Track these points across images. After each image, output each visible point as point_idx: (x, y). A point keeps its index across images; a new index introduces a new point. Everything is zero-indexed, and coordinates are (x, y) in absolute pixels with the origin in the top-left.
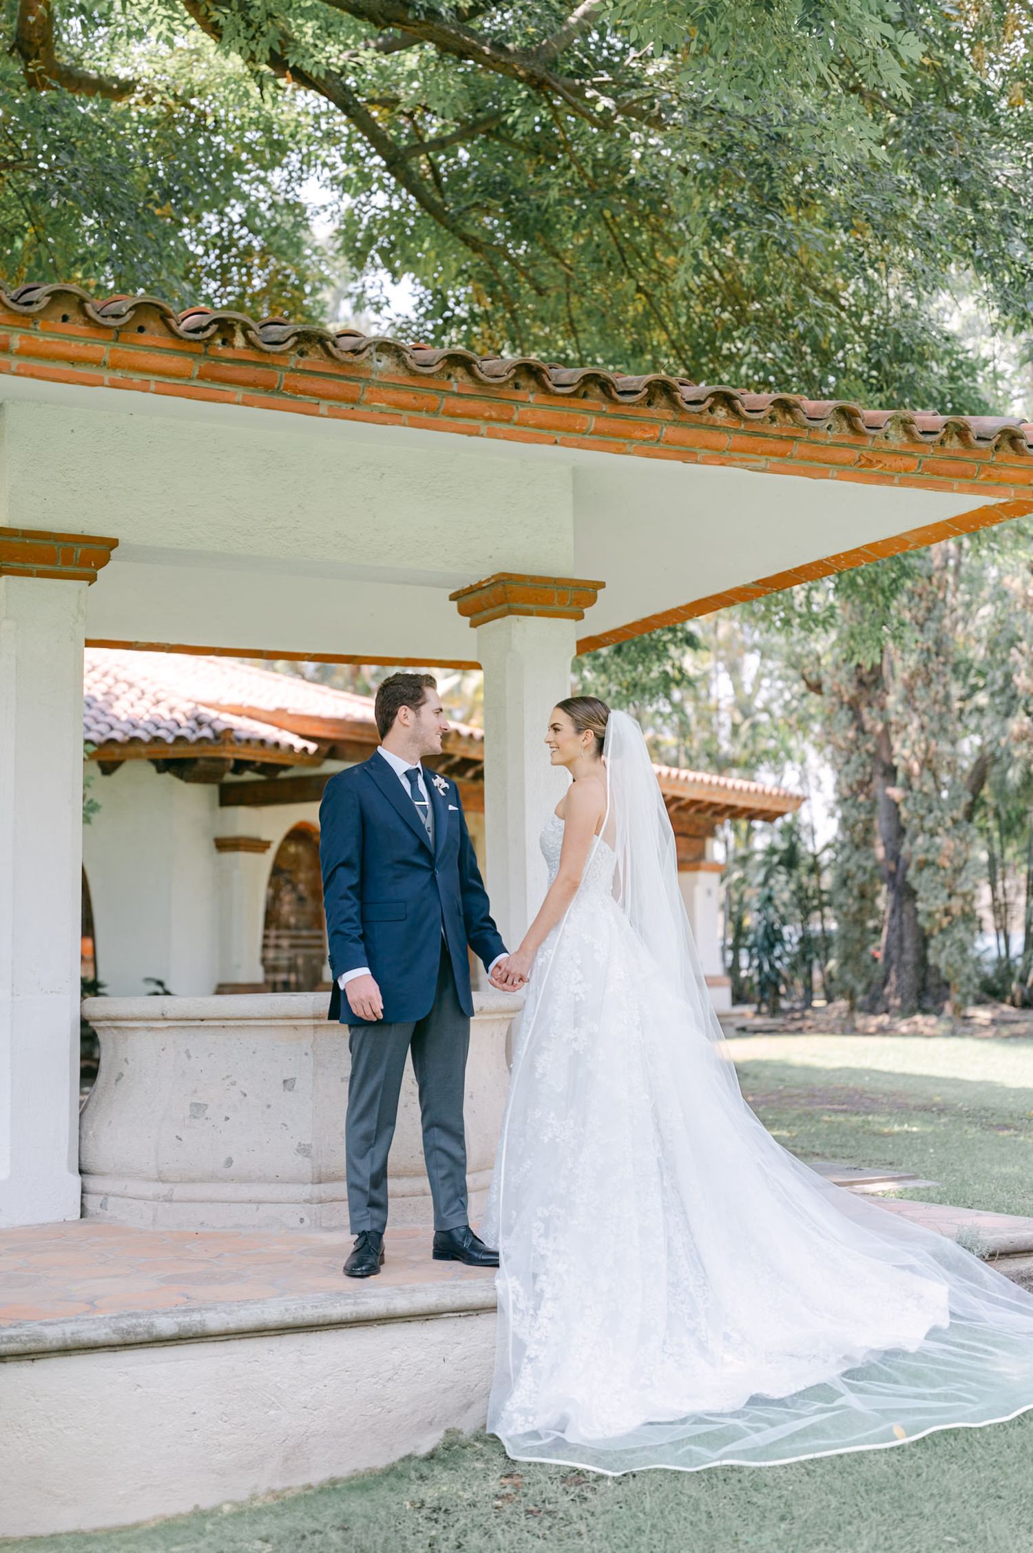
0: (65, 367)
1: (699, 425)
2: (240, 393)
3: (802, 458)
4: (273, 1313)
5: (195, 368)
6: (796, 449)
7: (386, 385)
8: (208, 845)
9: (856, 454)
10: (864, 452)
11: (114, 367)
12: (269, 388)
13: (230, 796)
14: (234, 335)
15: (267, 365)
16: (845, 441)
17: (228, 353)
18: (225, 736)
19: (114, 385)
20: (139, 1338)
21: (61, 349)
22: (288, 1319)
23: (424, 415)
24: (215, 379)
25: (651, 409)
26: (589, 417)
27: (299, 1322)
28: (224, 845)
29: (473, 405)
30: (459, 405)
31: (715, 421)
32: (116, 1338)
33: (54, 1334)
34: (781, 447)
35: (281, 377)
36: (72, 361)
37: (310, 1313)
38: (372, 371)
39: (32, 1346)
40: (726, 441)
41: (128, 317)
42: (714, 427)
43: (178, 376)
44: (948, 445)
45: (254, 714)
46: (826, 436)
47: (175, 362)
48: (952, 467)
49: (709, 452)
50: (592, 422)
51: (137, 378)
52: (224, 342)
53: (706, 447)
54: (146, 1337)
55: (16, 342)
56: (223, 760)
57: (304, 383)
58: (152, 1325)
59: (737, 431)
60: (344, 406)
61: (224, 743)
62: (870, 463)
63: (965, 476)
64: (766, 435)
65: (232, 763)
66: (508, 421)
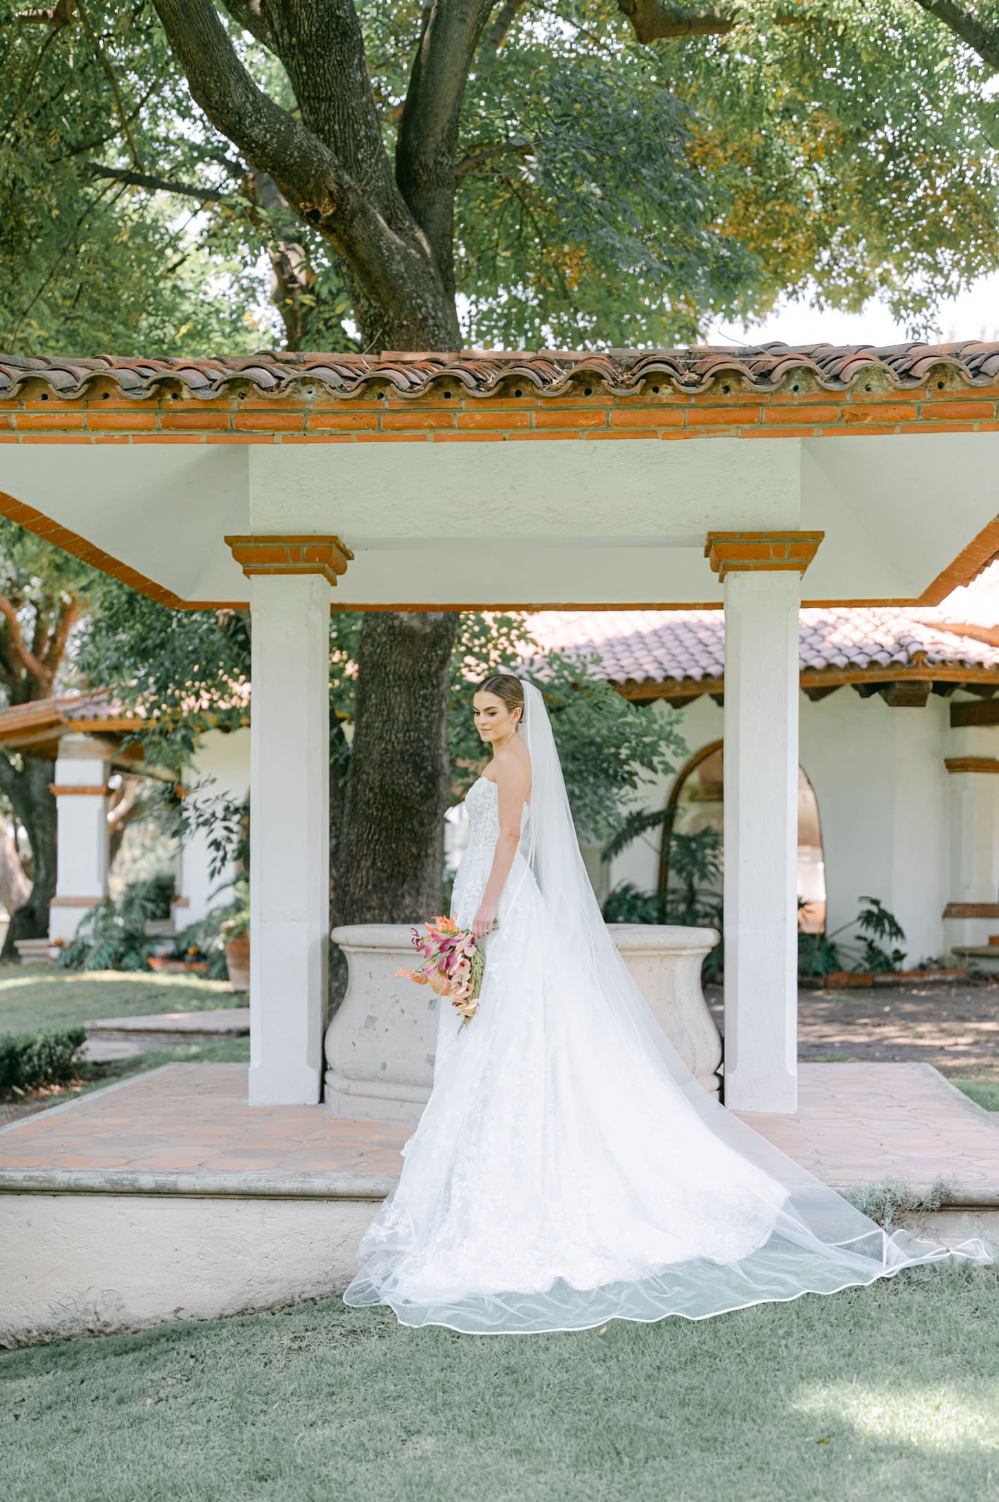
0: (61, 434)
1: (646, 406)
2: (204, 434)
3: (774, 421)
4: (231, 1182)
5: (158, 420)
6: (763, 413)
7: (321, 413)
8: (938, 766)
9: (838, 411)
10: (846, 407)
11: (96, 428)
12: (225, 429)
13: (961, 717)
14: (181, 390)
15: (218, 410)
16: (815, 400)
17: (177, 405)
18: (918, 658)
19: (99, 441)
20: (126, 1189)
21: (48, 421)
22: (244, 1187)
23: (370, 432)
24: (178, 427)
25: (590, 397)
26: (528, 413)
27: (253, 1190)
28: (955, 765)
29: (410, 418)
30: (398, 419)
31: (660, 399)
32: (107, 1187)
33: (62, 1177)
34: (746, 414)
35: (230, 419)
36: (65, 429)
37: (262, 1185)
38: (305, 403)
39: (46, 1185)
40: (683, 416)
41: (83, 391)
42: (663, 406)
43: (150, 429)
44: (947, 388)
45: (976, 633)
46: (793, 398)
47: (139, 418)
48: (964, 408)
49: (670, 429)
50: (533, 417)
51: (117, 435)
52: (175, 396)
53: (661, 425)
54: (130, 1188)
55: (14, 420)
56: (920, 683)
57: (251, 420)
58: (136, 1180)
59: (693, 406)
60: (297, 434)
61: (916, 666)
62: (855, 417)
63: (979, 416)
64: (727, 406)
65: (931, 686)
66: (451, 427)
